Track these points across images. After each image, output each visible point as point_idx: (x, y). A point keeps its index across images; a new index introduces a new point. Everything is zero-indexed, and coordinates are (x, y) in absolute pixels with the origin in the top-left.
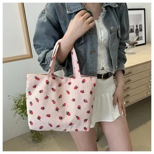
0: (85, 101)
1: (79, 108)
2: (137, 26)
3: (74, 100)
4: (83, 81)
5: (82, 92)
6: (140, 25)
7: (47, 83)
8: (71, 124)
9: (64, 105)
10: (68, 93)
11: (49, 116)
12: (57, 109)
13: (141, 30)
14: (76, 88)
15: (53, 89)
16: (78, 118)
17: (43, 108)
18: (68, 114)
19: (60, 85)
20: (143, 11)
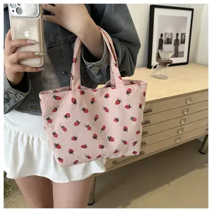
0: (133, 119)
1: (125, 129)
2: (177, 35)
3: (117, 120)
4: (129, 92)
5: (128, 107)
6: (182, 34)
7: (74, 102)
8: (116, 151)
9: (104, 128)
10: (107, 110)
11: (84, 147)
12: (95, 137)
13: (183, 42)
14: (118, 102)
15: (84, 109)
16: (125, 142)
17: (75, 139)
18: (111, 139)
19: (93, 101)
20: (191, 12)
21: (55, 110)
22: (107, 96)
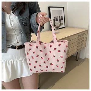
0: (61, 57)
1: (58, 61)
3: (54, 56)
4: (59, 45)
5: (59, 51)
7: (37, 47)
8: (54, 70)
9: (48, 59)
10: (50, 52)
11: (40, 66)
12: (45, 62)
13: (62, 19)
14: (55, 49)
15: (41, 51)
16: (57, 66)
17: (36, 62)
18: (51, 64)
19: (45, 48)
20: (63, 8)
21: (30, 50)
22: (51, 46)
